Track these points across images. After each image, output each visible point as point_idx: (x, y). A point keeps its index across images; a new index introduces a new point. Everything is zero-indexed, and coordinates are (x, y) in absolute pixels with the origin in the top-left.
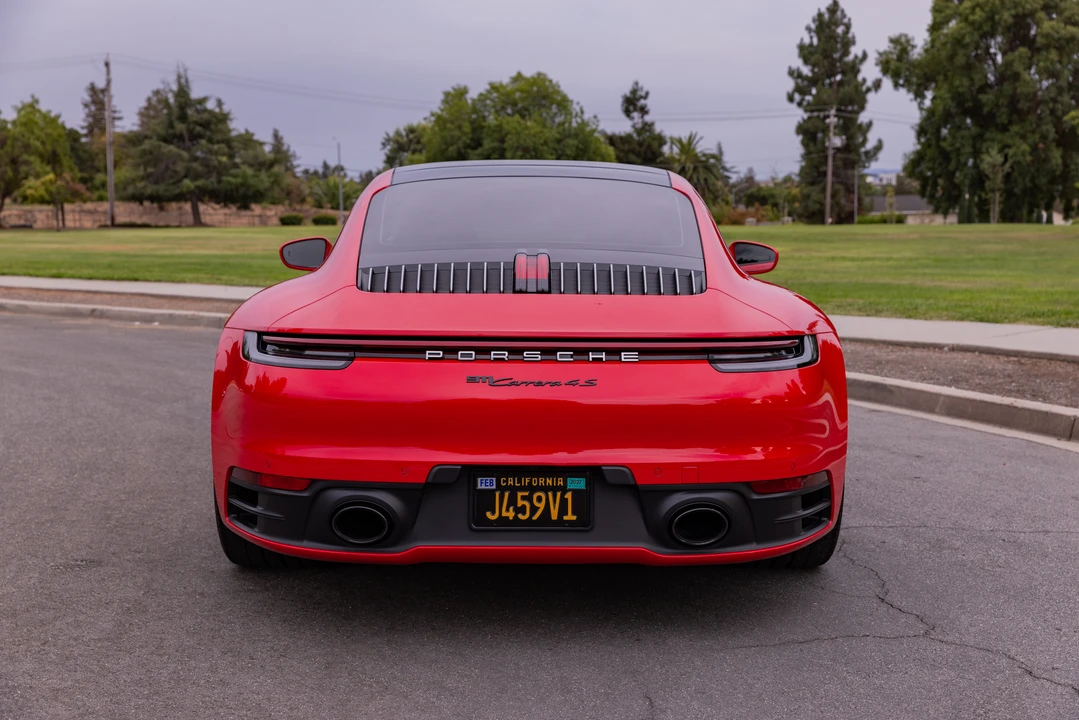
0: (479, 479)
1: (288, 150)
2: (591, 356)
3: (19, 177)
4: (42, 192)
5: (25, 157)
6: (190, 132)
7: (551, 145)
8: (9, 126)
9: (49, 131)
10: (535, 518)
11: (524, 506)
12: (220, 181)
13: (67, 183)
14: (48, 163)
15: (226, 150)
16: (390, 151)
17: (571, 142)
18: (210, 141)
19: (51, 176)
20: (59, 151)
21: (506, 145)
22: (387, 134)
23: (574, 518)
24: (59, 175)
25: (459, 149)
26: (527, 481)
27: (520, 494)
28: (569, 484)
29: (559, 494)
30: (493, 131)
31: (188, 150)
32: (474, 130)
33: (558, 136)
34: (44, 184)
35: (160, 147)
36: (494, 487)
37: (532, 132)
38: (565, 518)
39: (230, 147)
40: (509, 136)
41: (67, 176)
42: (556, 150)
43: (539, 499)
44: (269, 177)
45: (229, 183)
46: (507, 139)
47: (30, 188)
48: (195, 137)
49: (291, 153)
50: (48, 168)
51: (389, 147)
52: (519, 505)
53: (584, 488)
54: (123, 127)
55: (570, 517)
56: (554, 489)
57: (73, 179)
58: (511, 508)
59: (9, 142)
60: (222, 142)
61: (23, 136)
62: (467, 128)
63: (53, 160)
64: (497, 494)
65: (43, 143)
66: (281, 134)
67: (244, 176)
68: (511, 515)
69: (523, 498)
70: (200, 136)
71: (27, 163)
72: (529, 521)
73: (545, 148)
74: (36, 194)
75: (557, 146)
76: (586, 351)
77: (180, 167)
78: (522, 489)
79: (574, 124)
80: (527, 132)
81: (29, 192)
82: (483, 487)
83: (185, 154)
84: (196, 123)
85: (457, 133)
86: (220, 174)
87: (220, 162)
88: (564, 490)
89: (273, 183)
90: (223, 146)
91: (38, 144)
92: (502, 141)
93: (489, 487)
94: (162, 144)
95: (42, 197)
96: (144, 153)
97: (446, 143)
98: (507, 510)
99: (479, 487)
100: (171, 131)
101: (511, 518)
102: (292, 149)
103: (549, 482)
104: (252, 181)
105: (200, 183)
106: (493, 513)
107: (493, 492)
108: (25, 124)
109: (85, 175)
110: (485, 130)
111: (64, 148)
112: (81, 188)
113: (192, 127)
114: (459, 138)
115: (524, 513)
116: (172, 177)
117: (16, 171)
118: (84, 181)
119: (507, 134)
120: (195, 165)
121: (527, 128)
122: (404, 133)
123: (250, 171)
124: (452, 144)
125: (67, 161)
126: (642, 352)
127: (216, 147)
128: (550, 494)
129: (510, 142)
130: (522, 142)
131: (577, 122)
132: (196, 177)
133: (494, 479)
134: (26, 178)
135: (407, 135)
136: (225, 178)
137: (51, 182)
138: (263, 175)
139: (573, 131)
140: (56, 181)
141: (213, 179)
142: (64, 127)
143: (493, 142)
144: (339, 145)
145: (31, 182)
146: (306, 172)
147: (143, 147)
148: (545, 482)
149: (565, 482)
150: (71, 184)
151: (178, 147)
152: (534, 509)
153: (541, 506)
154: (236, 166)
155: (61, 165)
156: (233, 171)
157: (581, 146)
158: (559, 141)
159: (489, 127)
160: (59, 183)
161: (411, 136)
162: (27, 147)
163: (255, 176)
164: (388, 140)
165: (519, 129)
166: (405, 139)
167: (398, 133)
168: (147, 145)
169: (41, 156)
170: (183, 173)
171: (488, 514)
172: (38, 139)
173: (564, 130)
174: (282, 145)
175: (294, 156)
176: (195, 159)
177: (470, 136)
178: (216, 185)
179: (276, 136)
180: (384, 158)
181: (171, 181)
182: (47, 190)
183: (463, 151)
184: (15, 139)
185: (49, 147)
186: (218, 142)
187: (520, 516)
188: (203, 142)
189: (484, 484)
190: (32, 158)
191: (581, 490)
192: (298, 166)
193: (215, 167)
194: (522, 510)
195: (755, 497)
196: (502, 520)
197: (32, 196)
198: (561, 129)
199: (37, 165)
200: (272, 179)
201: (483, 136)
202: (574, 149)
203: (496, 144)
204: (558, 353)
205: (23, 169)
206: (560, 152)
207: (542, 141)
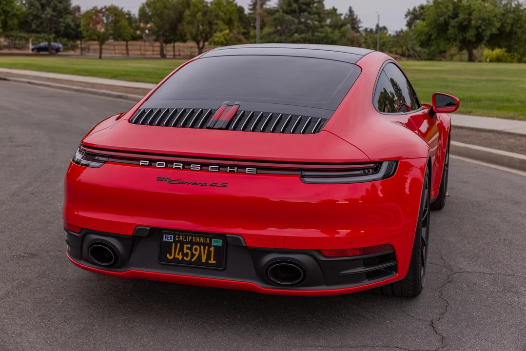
0: (164, 235)
1: (357, 18)
2: (228, 169)
3: (213, 31)
4: (222, 39)
5: (216, 21)
6: (300, 8)
7: (498, 17)
8: (209, 5)
9: (228, 8)
10: (193, 260)
11: (187, 253)
12: (313, 35)
13: (235, 35)
14: (227, 24)
15: (318, 18)
16: (410, 19)
17: (511, 15)
18: (310, 13)
19: (227, 31)
20: (233, 18)
21: (472, 17)
22: (409, 10)
23: (214, 262)
24: (231, 31)
25: (445, 19)
26: (190, 239)
27: (186, 246)
28: (213, 243)
29: (207, 248)
30: (465, 9)
31: (298, 18)
32: (454, 9)
33: (503, 12)
34: (223, 35)
35: (283, 16)
36: (172, 240)
37: (488, 10)
38: (210, 262)
39: (320, 17)
40: (474, 12)
41: (235, 31)
42: (501, 20)
43: (196, 250)
44: (339, 33)
45: (318, 36)
46: (473, 14)
47: (216, 37)
48: (302, 11)
49: (358, 20)
50: (227, 27)
51: (409, 17)
52: (185, 252)
53: (221, 245)
54: (269, 5)
55: (212, 261)
56: (204, 245)
57: (238, 33)
58: (181, 253)
59: (208, 13)
60: (316, 13)
61: (215, 10)
62: (451, 7)
63: (229, 23)
64: (174, 245)
65: (225, 14)
66: (353, 9)
67: (326, 33)
68: (180, 257)
69: (187, 248)
70: (304, 11)
71: (216, 24)
72: (190, 262)
73: (495, 19)
74: (219, 41)
75: (502, 18)
76: (226, 166)
77: (293, 27)
78: (187, 243)
79: (513, 5)
80: (485, 10)
81: (216, 39)
82: (166, 240)
83: (296, 21)
84: (303, 4)
85: (445, 10)
86: (314, 31)
87: (314, 24)
88: (210, 245)
89: (342, 36)
90: (316, 16)
91: (222, 14)
92: (470, 14)
93: (169, 240)
94: (285, 15)
95: (222, 42)
96: (275, 19)
97: (438, 15)
98: (178, 254)
99: (164, 240)
100: (290, 8)
101: (180, 259)
102: (359, 17)
103: (202, 240)
104: (330, 35)
105: (303, 36)
106: (171, 255)
107: (171, 243)
108: (216, 4)
109: (245, 31)
110: (461, 8)
111: (235, 17)
112: (241, 37)
113: (301, 5)
114: (446, 13)
115: (187, 257)
116: (289, 32)
117: (211, 28)
118: (244, 34)
119: (474, 10)
120: (301, 26)
121: (485, 7)
122: (418, 9)
123: (329, 30)
124: (442, 16)
125: (236, 23)
126: (258, 168)
127: (312, 16)
128: (202, 247)
129: (475, 15)
130: (482, 15)
131: (515, 4)
132: (302, 32)
133: (172, 236)
134: (215, 32)
135: (420, 11)
136: (316, 34)
137: (228, 35)
138: (336, 32)
139: (512, 10)
140: (229, 33)
141: (310, 34)
142: (236, 5)
143: (464, 15)
144: (379, 16)
145: (218, 34)
146: (366, 30)
147: (275, 16)
148: (200, 240)
149: (211, 241)
150: (237, 35)
151: (293, 16)
152: (193, 255)
153: (197, 253)
154: (322, 27)
155: (233, 26)
156: (320, 30)
157: (516, 18)
158: (503, 15)
159: (463, 6)
160: (231, 35)
161: (422, 11)
162: (217, 16)
163: (332, 32)
164: (409, 13)
165: (481, 8)
166: (419, 13)
167: (415, 9)
168: (277, 15)
169: (224, 20)
170: (294, 31)
171: (168, 255)
172: (222, 12)
173: (507, 9)
174: (353, 15)
175: (359, 21)
176: (301, 23)
177: (452, 12)
178: (311, 37)
179: (351, 11)
180: (405, 23)
181: (288, 34)
182: (225, 39)
183: (447, 20)
184: (212, 12)
185: (228, 16)
186: (314, 14)
187: (185, 258)
188: (306, 14)
189: (166, 238)
190: (219, 22)
191: (220, 247)
192: (361, 27)
193: (311, 27)
194: (186, 255)
195: (323, 258)
196: (175, 260)
197: (217, 41)
198: (505, 8)
199: (221, 25)
200: (341, 34)
201: (459, 11)
202: (512, 20)
203: (466, 16)
204: (210, 166)
205: (214, 27)
206: (503, 21)
207: (493, 15)
